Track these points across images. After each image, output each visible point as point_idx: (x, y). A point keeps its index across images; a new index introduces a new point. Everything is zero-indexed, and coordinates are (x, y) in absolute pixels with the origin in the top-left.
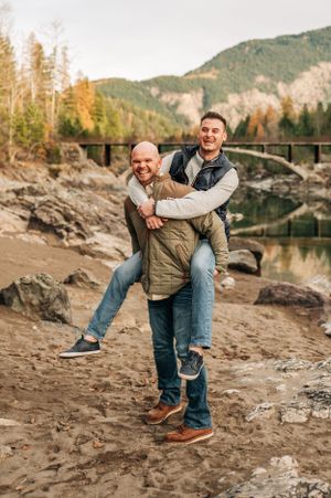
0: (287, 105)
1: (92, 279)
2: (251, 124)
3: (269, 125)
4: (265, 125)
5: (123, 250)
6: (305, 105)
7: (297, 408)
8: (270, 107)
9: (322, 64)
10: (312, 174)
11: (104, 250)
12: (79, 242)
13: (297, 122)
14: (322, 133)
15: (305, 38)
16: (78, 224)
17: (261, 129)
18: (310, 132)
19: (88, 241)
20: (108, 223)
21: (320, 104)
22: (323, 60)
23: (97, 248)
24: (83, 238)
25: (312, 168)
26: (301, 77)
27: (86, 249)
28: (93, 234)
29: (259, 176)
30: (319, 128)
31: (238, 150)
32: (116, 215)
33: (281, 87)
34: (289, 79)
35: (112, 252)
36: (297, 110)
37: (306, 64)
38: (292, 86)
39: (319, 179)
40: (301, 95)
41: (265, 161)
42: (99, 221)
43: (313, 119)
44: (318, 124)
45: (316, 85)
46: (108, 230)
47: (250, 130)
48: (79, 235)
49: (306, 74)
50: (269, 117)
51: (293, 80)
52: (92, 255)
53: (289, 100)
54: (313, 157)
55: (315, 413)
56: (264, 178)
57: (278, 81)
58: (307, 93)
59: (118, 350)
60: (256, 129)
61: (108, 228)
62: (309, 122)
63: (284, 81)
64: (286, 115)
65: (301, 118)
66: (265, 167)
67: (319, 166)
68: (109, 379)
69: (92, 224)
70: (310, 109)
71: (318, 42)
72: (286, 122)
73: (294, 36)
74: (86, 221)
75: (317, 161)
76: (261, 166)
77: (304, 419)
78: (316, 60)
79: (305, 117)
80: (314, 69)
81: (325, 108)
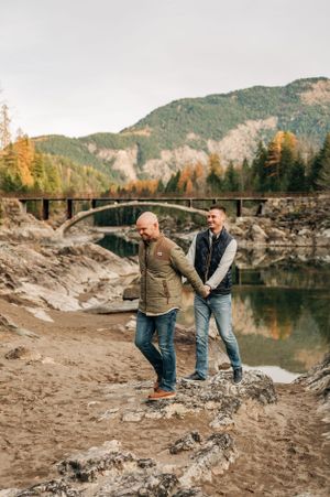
0: (214, 162)
1: (11, 322)
2: (181, 179)
3: (197, 180)
4: (193, 180)
5: (47, 298)
6: (231, 162)
7: (135, 411)
8: (199, 163)
9: (249, 123)
10: (234, 227)
11: (30, 298)
12: (8, 291)
13: (223, 177)
14: (245, 189)
15: (233, 97)
16: (7, 276)
17: (190, 183)
18: (235, 188)
19: (16, 291)
20: (36, 275)
21: (245, 161)
22: (250, 118)
23: (24, 297)
24: (12, 288)
25: (234, 221)
26: (229, 135)
27: (15, 297)
28: (21, 285)
29: (188, 228)
30: (243, 184)
31: (166, 204)
32: (44, 267)
33: (210, 143)
34: (218, 136)
35: (37, 300)
36: (223, 167)
37: (234, 122)
38: (220, 143)
39: (240, 231)
40: (229, 152)
41: (193, 215)
42: (28, 272)
43: (238, 175)
44: (242, 179)
45: (243, 142)
46: (36, 281)
47: (180, 185)
48: (8, 285)
49: (233, 131)
50: (198, 173)
51: (221, 138)
52: (19, 303)
53: (216, 156)
54: (235, 211)
55: (147, 415)
56: (192, 230)
57: (207, 139)
58: (234, 150)
59: (21, 377)
60: (186, 184)
61: (36, 279)
62: (235, 177)
63: (214, 138)
64: (213, 171)
65: (227, 173)
66: (193, 220)
67: (241, 220)
68: (8, 397)
69: (21, 276)
70: (235, 166)
71: (246, 101)
72: (213, 178)
73: (223, 95)
74: (16, 273)
75: (239, 215)
76: (189, 218)
77: (139, 419)
78: (243, 119)
79: (231, 173)
80: (242, 127)
81: (250, 164)
